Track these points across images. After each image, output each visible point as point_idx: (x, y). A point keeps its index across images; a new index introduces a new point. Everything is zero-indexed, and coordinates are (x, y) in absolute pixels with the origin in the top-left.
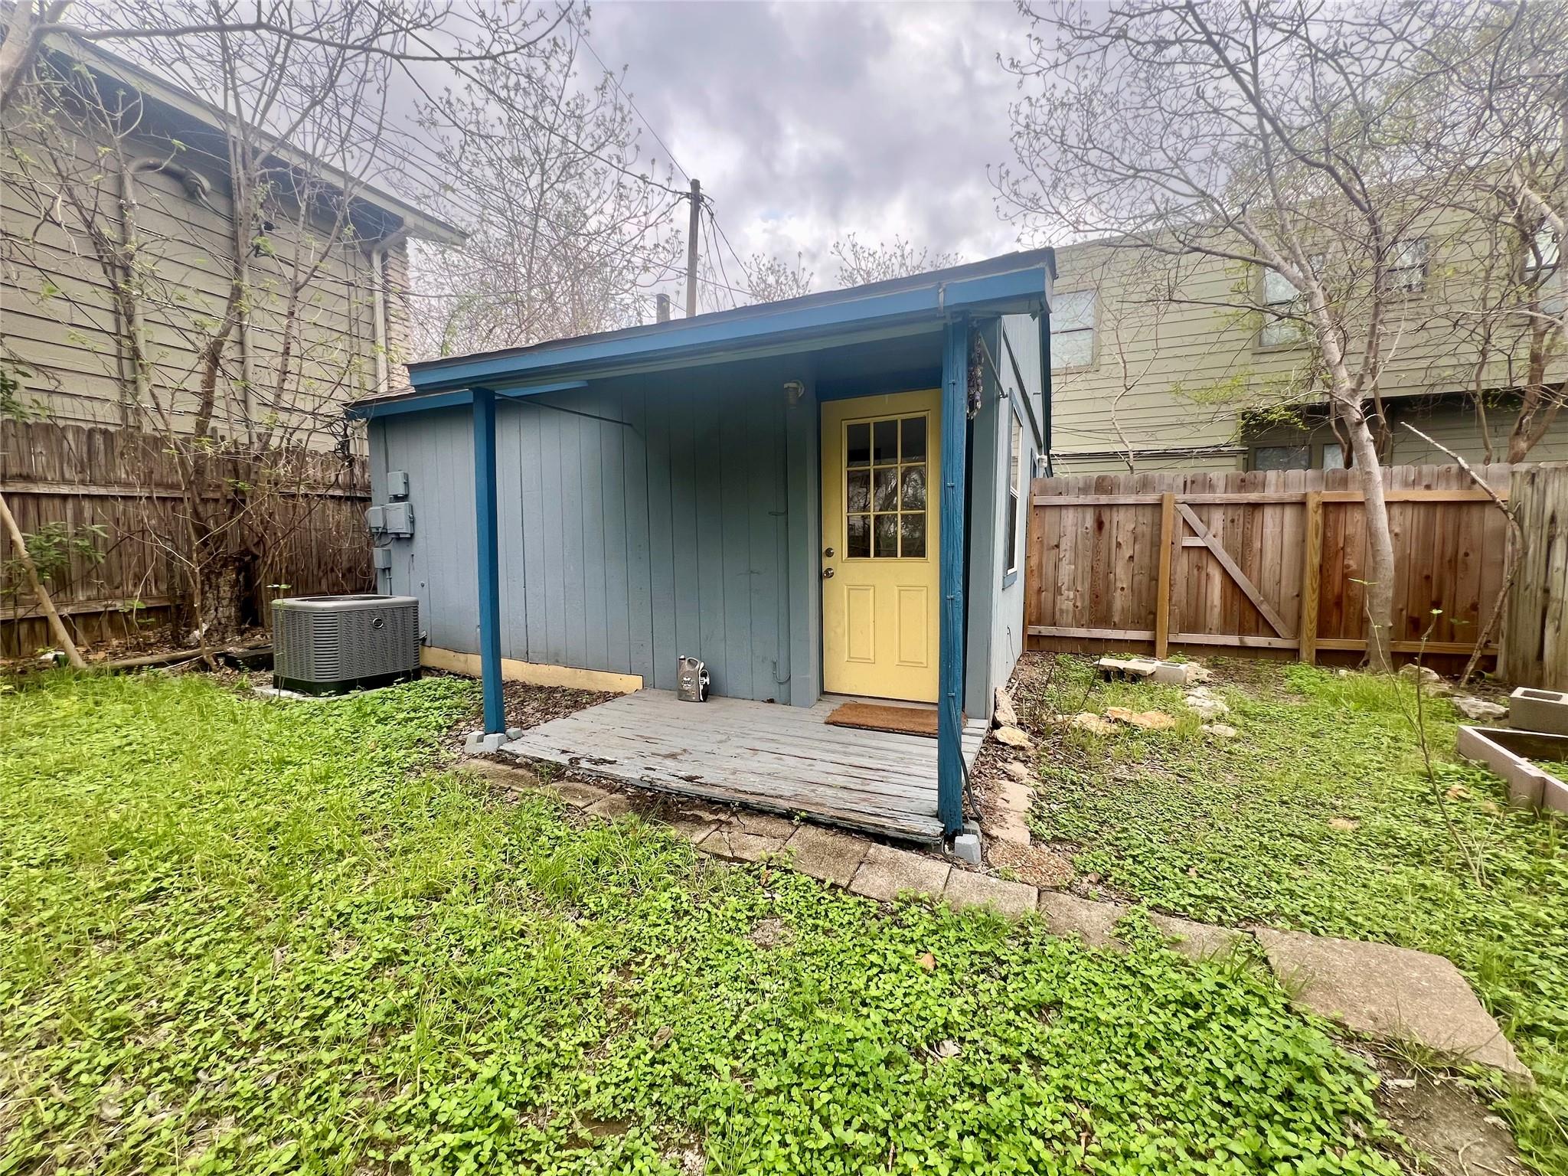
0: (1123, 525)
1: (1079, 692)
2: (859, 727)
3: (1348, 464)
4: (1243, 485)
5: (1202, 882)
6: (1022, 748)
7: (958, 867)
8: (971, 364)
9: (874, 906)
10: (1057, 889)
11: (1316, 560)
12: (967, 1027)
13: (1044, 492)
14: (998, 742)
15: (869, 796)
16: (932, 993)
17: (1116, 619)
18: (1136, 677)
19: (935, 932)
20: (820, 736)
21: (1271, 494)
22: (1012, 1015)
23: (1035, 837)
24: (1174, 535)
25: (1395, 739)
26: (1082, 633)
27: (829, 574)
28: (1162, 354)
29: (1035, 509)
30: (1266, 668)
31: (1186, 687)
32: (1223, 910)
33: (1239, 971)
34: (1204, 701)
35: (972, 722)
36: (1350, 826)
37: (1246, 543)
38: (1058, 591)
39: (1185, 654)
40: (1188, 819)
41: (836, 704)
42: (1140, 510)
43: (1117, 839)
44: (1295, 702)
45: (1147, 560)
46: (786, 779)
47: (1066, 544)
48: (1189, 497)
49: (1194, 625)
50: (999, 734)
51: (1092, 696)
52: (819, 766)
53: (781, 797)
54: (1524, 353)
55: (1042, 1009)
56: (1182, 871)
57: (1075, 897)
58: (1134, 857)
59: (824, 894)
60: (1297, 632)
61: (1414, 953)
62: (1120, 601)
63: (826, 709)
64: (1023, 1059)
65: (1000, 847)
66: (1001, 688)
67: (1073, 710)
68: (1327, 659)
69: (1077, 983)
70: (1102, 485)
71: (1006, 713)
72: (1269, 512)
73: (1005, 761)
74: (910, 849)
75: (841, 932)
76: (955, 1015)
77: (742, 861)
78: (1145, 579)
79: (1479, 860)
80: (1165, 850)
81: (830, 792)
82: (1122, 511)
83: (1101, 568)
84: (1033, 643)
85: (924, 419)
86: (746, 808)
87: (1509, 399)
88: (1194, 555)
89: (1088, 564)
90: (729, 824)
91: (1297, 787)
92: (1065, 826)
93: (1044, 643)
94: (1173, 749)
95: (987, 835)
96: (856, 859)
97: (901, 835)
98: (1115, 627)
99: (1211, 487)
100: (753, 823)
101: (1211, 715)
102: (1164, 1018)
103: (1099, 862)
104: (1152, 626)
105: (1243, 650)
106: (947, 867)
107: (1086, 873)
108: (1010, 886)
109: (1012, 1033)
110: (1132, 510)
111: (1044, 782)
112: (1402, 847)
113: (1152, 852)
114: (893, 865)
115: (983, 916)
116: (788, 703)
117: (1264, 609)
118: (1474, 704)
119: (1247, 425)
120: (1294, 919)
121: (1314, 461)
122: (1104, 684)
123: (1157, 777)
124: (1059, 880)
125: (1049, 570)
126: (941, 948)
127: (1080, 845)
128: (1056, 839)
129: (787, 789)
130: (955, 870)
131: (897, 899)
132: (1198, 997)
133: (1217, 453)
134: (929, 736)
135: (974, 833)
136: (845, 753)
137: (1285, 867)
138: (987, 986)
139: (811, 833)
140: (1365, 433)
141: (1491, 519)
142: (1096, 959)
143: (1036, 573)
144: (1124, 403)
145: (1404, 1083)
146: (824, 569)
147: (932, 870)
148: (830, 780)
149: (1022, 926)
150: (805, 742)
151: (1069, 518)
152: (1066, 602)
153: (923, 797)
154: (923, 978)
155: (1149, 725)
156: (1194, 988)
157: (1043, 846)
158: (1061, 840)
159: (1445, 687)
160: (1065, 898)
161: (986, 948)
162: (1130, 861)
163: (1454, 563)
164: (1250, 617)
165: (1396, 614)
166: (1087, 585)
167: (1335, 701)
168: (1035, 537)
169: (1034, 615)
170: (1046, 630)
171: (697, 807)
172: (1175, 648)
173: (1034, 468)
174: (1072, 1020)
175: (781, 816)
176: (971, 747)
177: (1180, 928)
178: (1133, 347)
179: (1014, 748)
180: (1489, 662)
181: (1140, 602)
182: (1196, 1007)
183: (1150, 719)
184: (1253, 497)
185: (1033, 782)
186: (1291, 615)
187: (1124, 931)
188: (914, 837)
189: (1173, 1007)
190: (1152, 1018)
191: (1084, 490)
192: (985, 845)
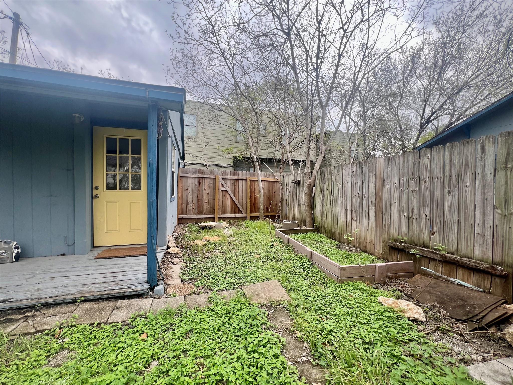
0: (206, 184)
1: (195, 234)
2: (112, 257)
3: (254, 171)
4: (234, 174)
5: (229, 279)
6: (178, 254)
7: (156, 298)
8: (159, 120)
9: (119, 326)
10: (190, 294)
11: (249, 194)
12: (161, 352)
13: (183, 172)
14: (169, 253)
15: (117, 282)
16: (146, 347)
17: (205, 212)
18: (210, 227)
19: (147, 324)
20: (92, 264)
21: (240, 177)
22: (177, 341)
23: (183, 280)
24: (219, 187)
25: (265, 235)
26: (195, 216)
27: (97, 197)
28: (214, 138)
29: (180, 177)
30: (240, 222)
31: (223, 229)
32: (235, 285)
33: (239, 299)
34: (227, 232)
35: (160, 248)
36: (259, 256)
37: (235, 190)
38: (187, 204)
39: (223, 220)
40: (225, 264)
41: (100, 251)
42: (210, 179)
43: (207, 274)
44: (247, 229)
45: (212, 194)
46: (72, 286)
47: (190, 189)
48: (222, 176)
49: (224, 212)
50: (170, 250)
51: (198, 234)
52: (91, 277)
53: (69, 294)
54: (281, 152)
55: (187, 334)
56: (225, 278)
57: (196, 295)
58: (212, 278)
59: (94, 329)
60: (246, 213)
61: (271, 281)
62: (206, 206)
63: (95, 253)
64: (181, 354)
65: (171, 287)
66: (170, 235)
67: (193, 240)
68: (253, 218)
69: (198, 320)
70: (200, 172)
71: (172, 244)
72: (240, 181)
73: (172, 259)
74: (136, 298)
75: (103, 342)
76: (156, 350)
77: (42, 331)
78: (212, 199)
79: (280, 258)
80: (220, 274)
81: (97, 286)
82: (205, 179)
83: (200, 196)
84: (181, 221)
85: (140, 140)
86: (46, 305)
87: (279, 161)
88: (224, 192)
89: (196, 195)
90: (33, 316)
91: (248, 250)
92: (192, 274)
93: (184, 221)
94: (221, 246)
95: (166, 284)
96: (111, 309)
97: (132, 294)
98: (204, 214)
99: (227, 174)
100: (51, 311)
101: (229, 235)
102: (222, 320)
103: (203, 282)
104: (214, 213)
105: (235, 218)
106: (151, 300)
107: (199, 287)
108: (175, 299)
109: (177, 347)
110: (208, 180)
111: (185, 263)
112: (268, 259)
113: (217, 275)
114: (128, 306)
115: (166, 311)
116: (73, 254)
117: (240, 207)
118: (277, 225)
119: (234, 160)
120: (249, 282)
121: (248, 170)
122: (202, 231)
123: (217, 254)
124: (191, 291)
125: (185, 197)
126: (150, 329)
127: (197, 279)
128: (190, 279)
129: (72, 290)
130: (155, 300)
131: (130, 318)
132: (230, 310)
133: (228, 166)
134: (143, 255)
135: (162, 284)
136: (105, 269)
137: (247, 270)
138: (167, 335)
139: (87, 305)
140: (257, 164)
141: (278, 185)
142: (203, 312)
143: (181, 198)
144: (205, 150)
145: (272, 311)
146: (94, 195)
147: (145, 303)
148: (97, 281)
149: (179, 310)
150: (83, 268)
151: (191, 181)
152: (191, 207)
153: (141, 277)
154: (142, 343)
155: (214, 240)
156: (229, 308)
157: (186, 283)
158: (191, 279)
159: (273, 222)
160: (193, 296)
161: (167, 322)
162: (211, 279)
163: (273, 195)
164: (237, 209)
165: (264, 206)
166: (196, 201)
167: (254, 228)
168: (180, 186)
169: (180, 211)
170: (184, 216)
171: (9, 314)
172: (220, 218)
173: (180, 165)
174: (196, 333)
175: (69, 303)
176: (160, 256)
177: (225, 293)
178: (207, 134)
179: (175, 254)
180: (279, 216)
181: (211, 206)
182: (230, 313)
183: (214, 239)
184: (236, 177)
185: (182, 263)
186: (245, 208)
187: (210, 300)
188: (138, 293)
189: (224, 316)
190: (219, 321)
191: (195, 172)
192: (166, 288)
